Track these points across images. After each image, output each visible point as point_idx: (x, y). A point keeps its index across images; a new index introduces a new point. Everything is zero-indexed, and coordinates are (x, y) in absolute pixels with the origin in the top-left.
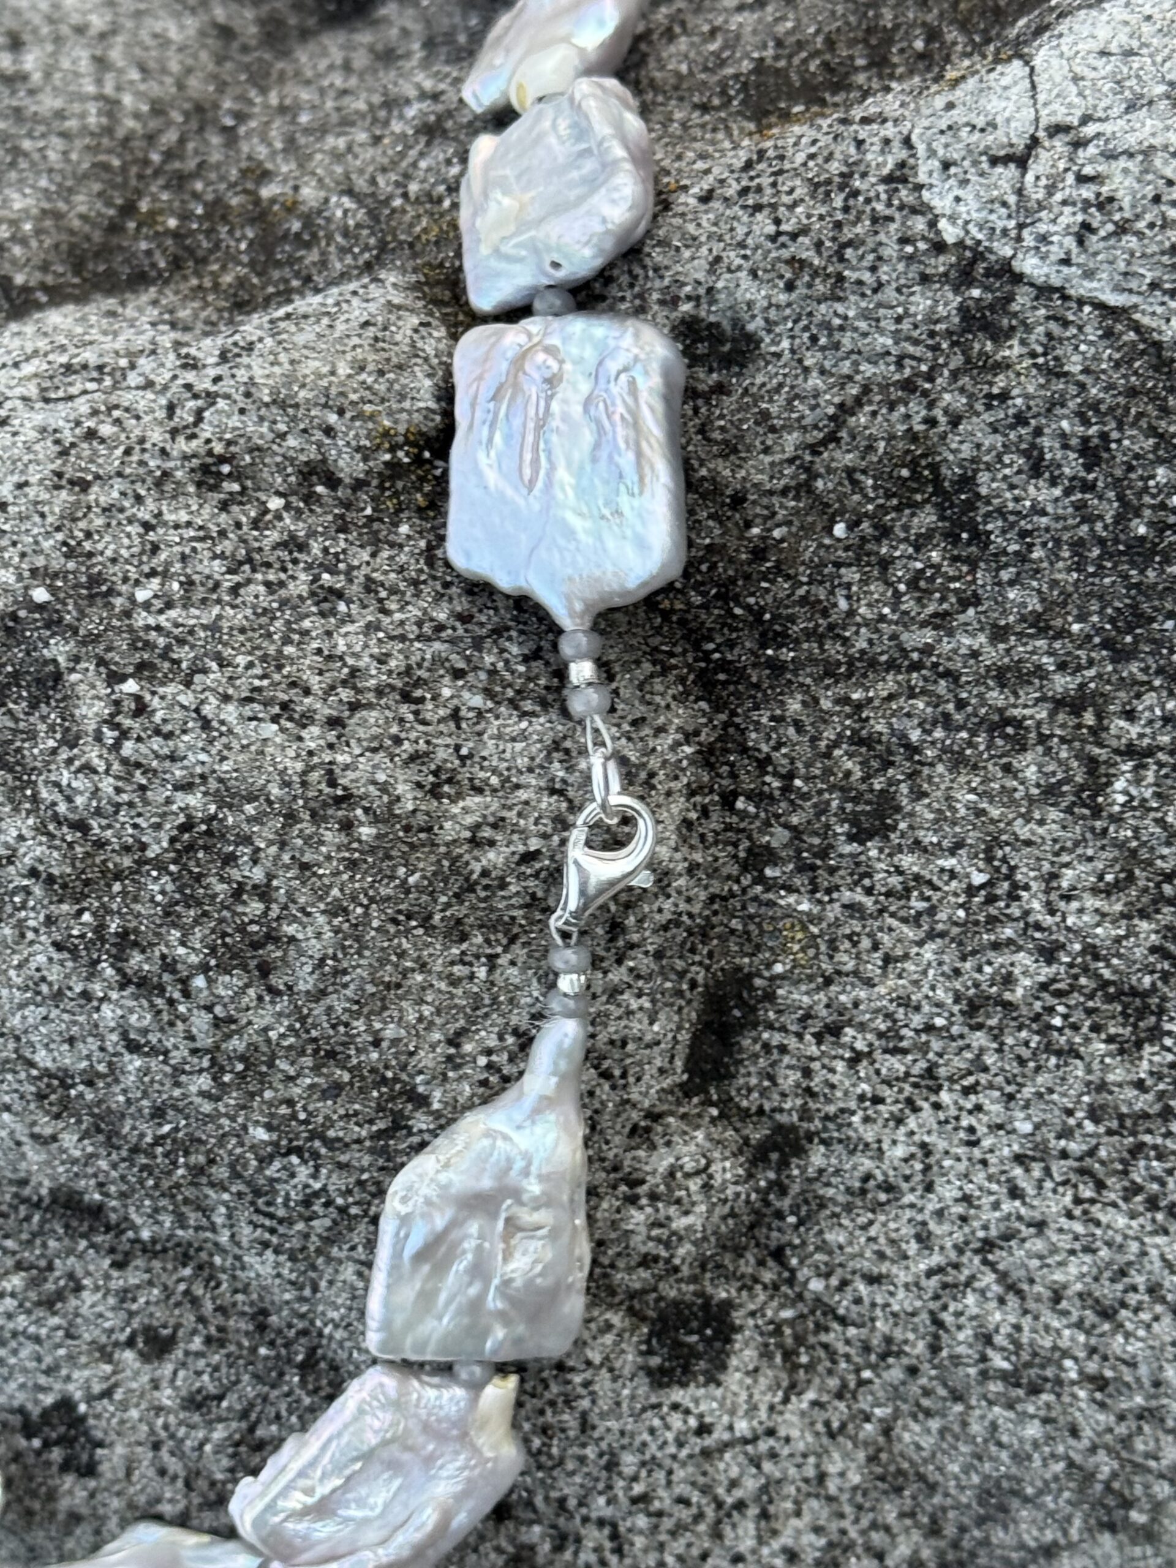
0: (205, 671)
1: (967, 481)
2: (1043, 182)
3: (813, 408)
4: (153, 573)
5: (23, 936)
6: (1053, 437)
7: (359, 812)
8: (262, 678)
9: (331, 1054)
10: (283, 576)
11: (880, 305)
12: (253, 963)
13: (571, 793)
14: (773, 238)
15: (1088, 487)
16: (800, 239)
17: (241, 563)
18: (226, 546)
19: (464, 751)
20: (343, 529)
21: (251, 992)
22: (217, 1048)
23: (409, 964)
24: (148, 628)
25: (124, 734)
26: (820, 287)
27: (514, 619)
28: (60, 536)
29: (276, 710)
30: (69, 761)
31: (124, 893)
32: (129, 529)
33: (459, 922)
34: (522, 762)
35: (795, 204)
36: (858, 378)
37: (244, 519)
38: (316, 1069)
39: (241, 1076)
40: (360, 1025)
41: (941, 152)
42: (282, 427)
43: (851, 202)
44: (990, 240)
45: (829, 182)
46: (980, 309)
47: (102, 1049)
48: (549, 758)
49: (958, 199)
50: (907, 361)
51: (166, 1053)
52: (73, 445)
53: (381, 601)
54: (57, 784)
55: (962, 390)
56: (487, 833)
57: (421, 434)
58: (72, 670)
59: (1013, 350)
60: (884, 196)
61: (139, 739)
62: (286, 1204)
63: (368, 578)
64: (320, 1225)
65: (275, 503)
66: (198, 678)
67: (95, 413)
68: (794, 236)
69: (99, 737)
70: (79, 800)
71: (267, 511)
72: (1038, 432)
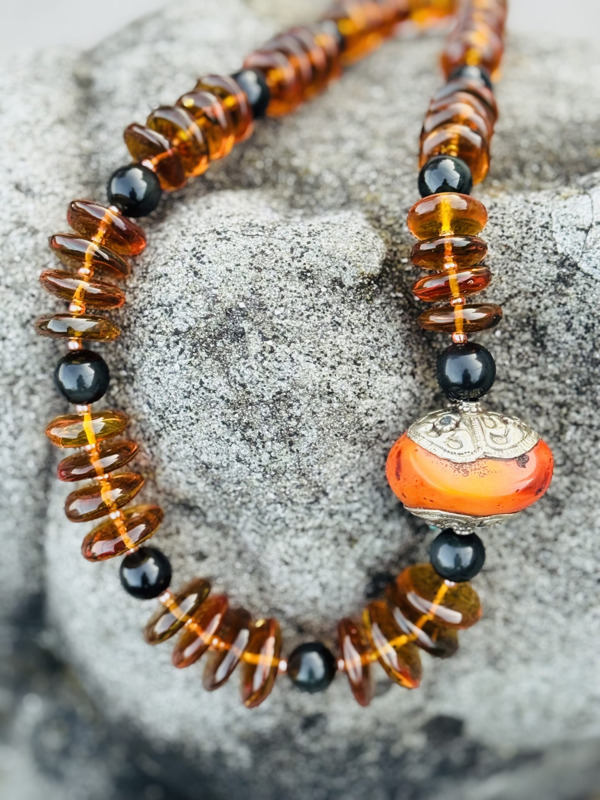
0: (294, 342)
1: (544, 328)
2: (593, 240)
3: (501, 294)
4: (281, 306)
5: (211, 417)
6: (577, 320)
7: (335, 398)
8: (314, 348)
9: (304, 475)
10: (323, 315)
11: (531, 267)
12: (288, 441)
13: (398, 403)
14: (501, 237)
15: (584, 338)
16: (510, 239)
17: (310, 308)
18: (307, 301)
19: (370, 384)
20: (343, 302)
21: (285, 450)
22: (267, 466)
23: (337, 450)
24: (278, 324)
25: (265, 358)
26: (514, 256)
27: (391, 343)
28: (251, 286)
29: (315, 360)
30: (244, 364)
31: (252, 410)
32: (275, 289)
33: (355, 439)
34: (386, 391)
35: (510, 227)
36: (518, 288)
37: (313, 293)
38: (298, 478)
39: (272, 476)
40: (316, 467)
41: (561, 222)
42: (329, 264)
43: (529, 231)
44: (573, 254)
45: (521, 222)
46: (564, 276)
47: (227, 459)
48: (394, 391)
49: (564, 239)
50: (536, 287)
51: (250, 464)
52: (256, 255)
53: (352, 329)
54: (239, 371)
55: (551, 299)
56: (371, 412)
57: (372, 275)
58: (249, 333)
59: (571, 291)
60: (540, 232)
61: (270, 361)
62: (268, 520)
63: (349, 321)
64: (277, 528)
65: (324, 290)
66: (292, 344)
67: (264, 244)
68: (508, 238)
69: (256, 358)
70: (246, 377)
71: (320, 292)
72: (572, 318)
